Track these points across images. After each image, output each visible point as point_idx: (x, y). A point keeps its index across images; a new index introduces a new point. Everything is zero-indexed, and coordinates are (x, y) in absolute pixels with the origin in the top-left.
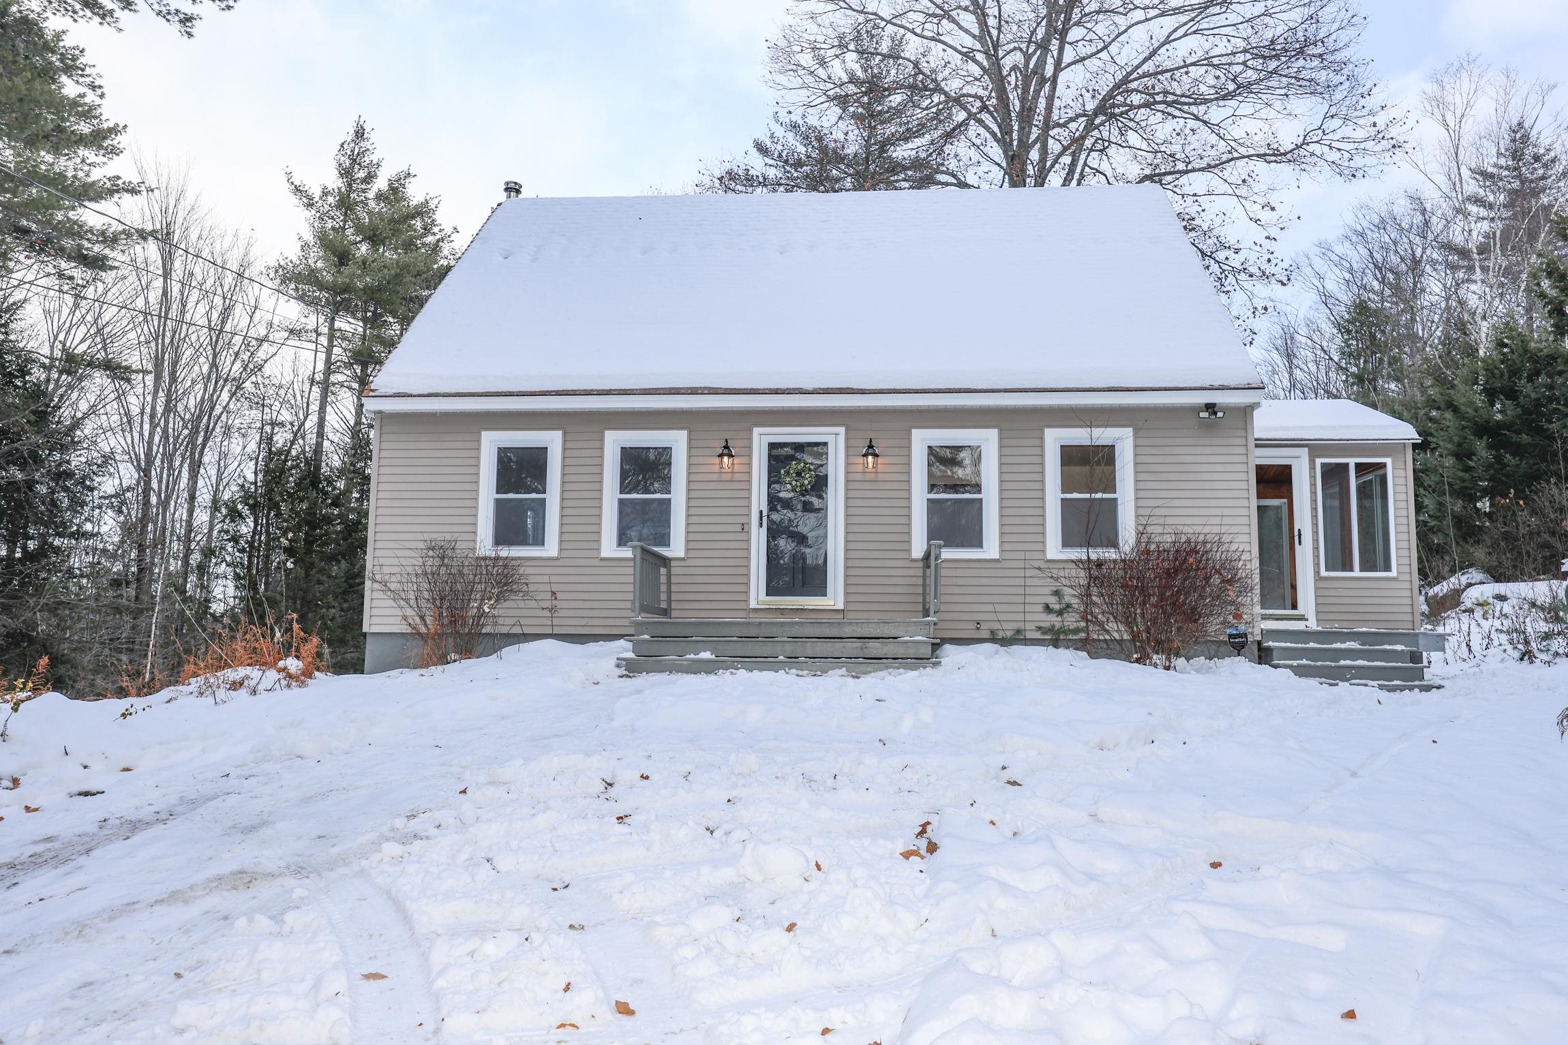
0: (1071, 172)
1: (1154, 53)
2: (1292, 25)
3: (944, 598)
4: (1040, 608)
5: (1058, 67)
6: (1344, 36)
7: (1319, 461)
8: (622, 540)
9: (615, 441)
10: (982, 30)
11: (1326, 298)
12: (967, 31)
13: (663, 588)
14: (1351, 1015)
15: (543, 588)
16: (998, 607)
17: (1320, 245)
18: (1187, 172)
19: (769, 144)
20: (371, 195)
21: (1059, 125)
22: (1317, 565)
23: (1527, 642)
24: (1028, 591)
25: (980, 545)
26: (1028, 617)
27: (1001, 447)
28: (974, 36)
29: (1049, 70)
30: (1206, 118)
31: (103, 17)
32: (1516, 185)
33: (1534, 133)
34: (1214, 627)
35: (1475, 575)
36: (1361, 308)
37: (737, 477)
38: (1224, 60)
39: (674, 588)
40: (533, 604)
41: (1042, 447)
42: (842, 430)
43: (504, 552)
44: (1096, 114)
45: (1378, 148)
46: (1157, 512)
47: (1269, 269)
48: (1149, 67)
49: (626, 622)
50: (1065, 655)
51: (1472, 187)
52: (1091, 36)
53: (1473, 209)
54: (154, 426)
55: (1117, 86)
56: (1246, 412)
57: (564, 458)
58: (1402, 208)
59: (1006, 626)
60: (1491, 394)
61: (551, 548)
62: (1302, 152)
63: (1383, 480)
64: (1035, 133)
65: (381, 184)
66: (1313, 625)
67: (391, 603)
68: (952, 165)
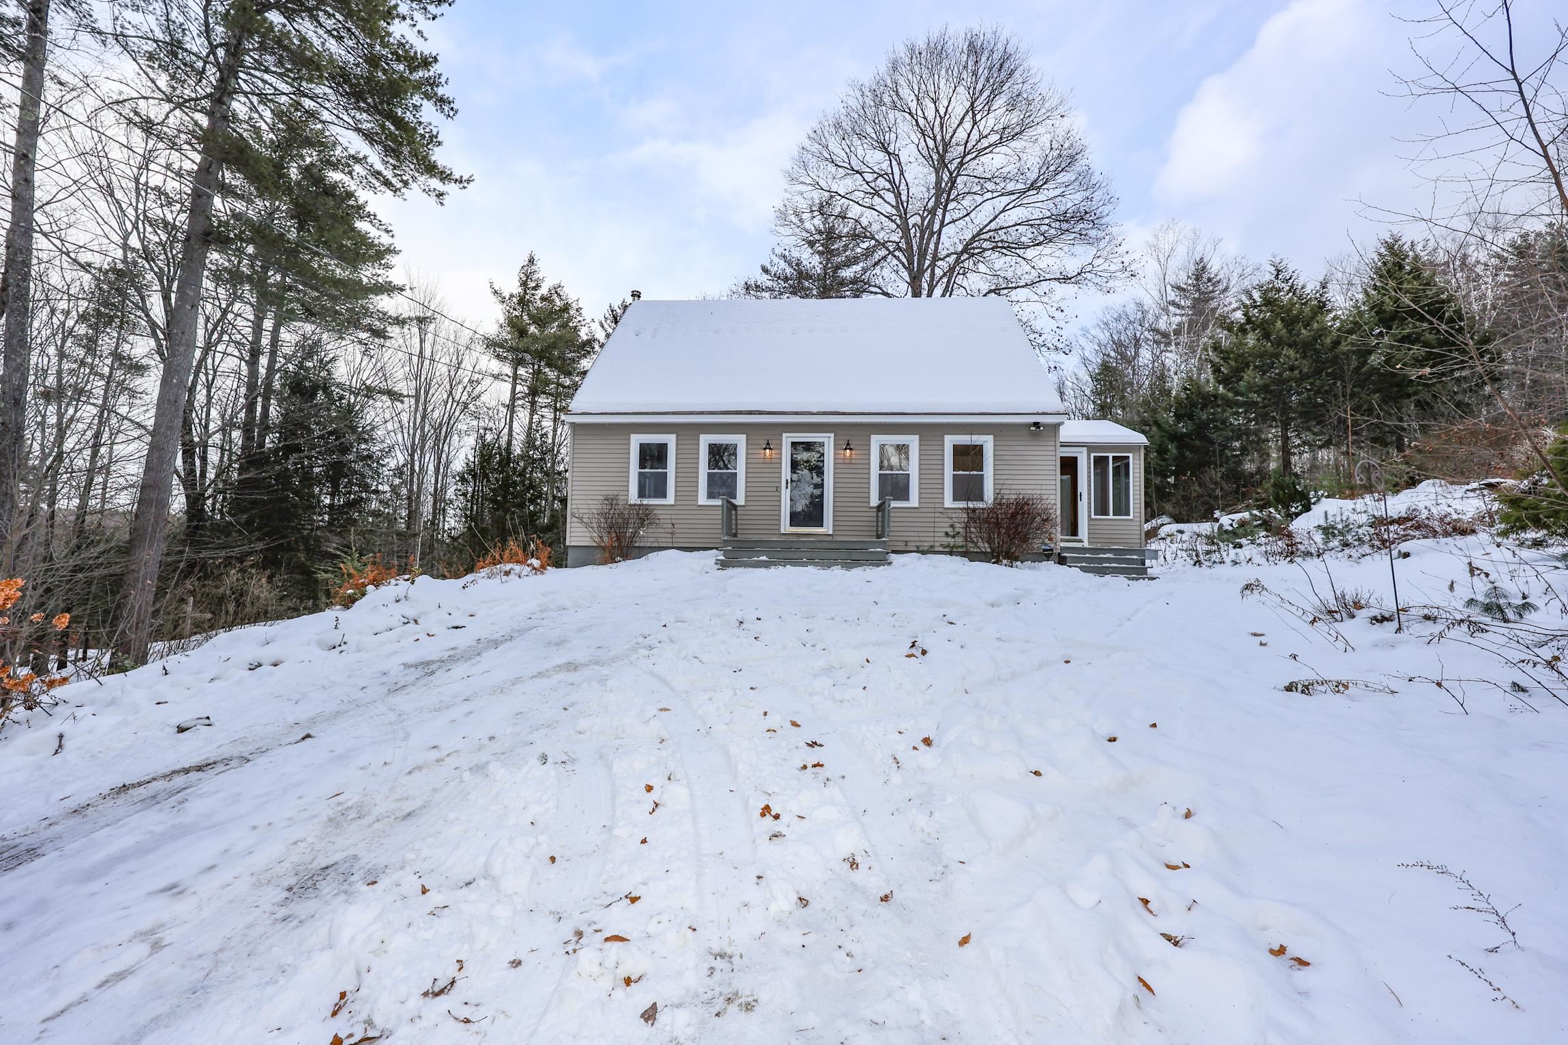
0: (947, 287)
1: (996, 217)
2: (1076, 202)
3: (891, 529)
4: (943, 534)
5: (942, 225)
6: (1106, 209)
7: (1092, 455)
8: (711, 495)
9: (705, 440)
10: (897, 202)
11: (1085, 361)
12: (888, 203)
13: (734, 522)
14: (1154, 725)
15: (666, 521)
16: (921, 534)
17: (1082, 329)
18: (1015, 288)
19: (769, 267)
20: (538, 297)
21: (941, 259)
22: (1089, 512)
23: (1197, 556)
24: (936, 525)
25: (908, 500)
26: (936, 539)
27: (920, 445)
28: (893, 206)
29: (936, 227)
30: (1024, 256)
31: (395, 192)
32: (1196, 296)
33: (1209, 266)
34: (1037, 545)
35: (1165, 519)
36: (1105, 367)
37: (774, 461)
38: (1038, 222)
39: (739, 522)
40: (662, 530)
41: (943, 445)
42: (832, 435)
43: (645, 502)
44: (962, 253)
45: (1123, 276)
46: (1007, 482)
47: (1060, 345)
48: (993, 226)
49: (719, 541)
50: (957, 559)
51: (1172, 295)
52: (960, 206)
53: (1171, 308)
54: (415, 429)
55: (974, 237)
56: (1056, 427)
57: (677, 450)
58: (1131, 309)
59: (924, 544)
60: (1178, 417)
61: (670, 499)
62: (1079, 278)
63: (1127, 465)
64: (927, 263)
65: (544, 291)
66: (1086, 545)
67: (585, 529)
68: (879, 281)
